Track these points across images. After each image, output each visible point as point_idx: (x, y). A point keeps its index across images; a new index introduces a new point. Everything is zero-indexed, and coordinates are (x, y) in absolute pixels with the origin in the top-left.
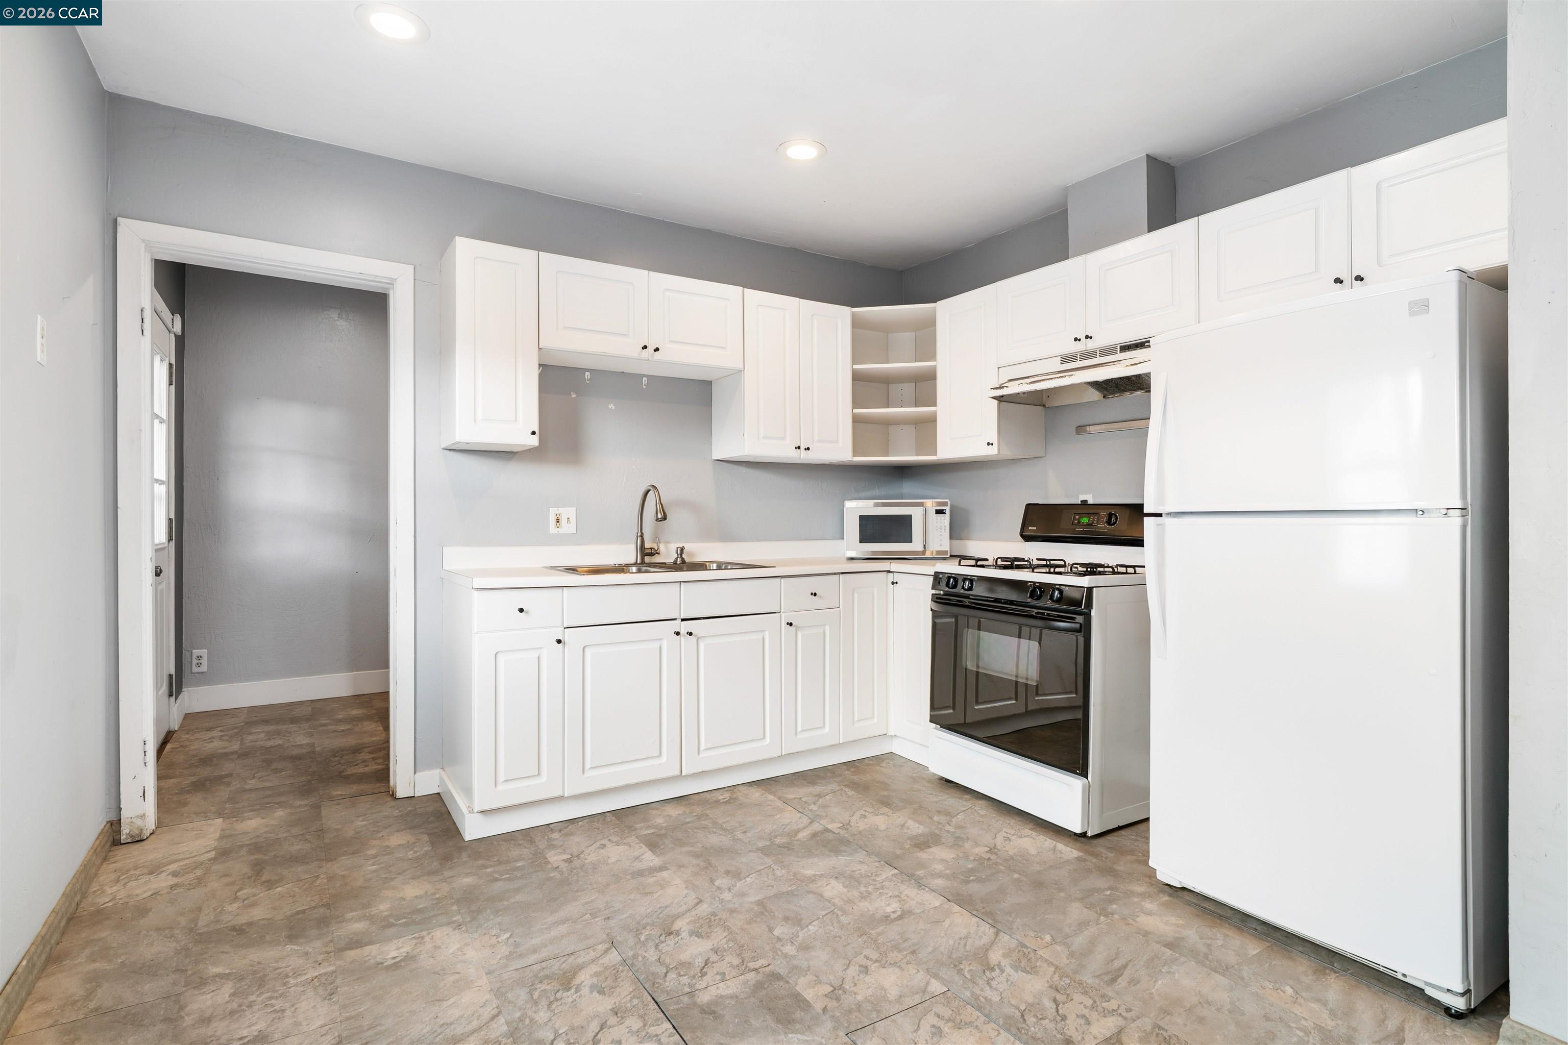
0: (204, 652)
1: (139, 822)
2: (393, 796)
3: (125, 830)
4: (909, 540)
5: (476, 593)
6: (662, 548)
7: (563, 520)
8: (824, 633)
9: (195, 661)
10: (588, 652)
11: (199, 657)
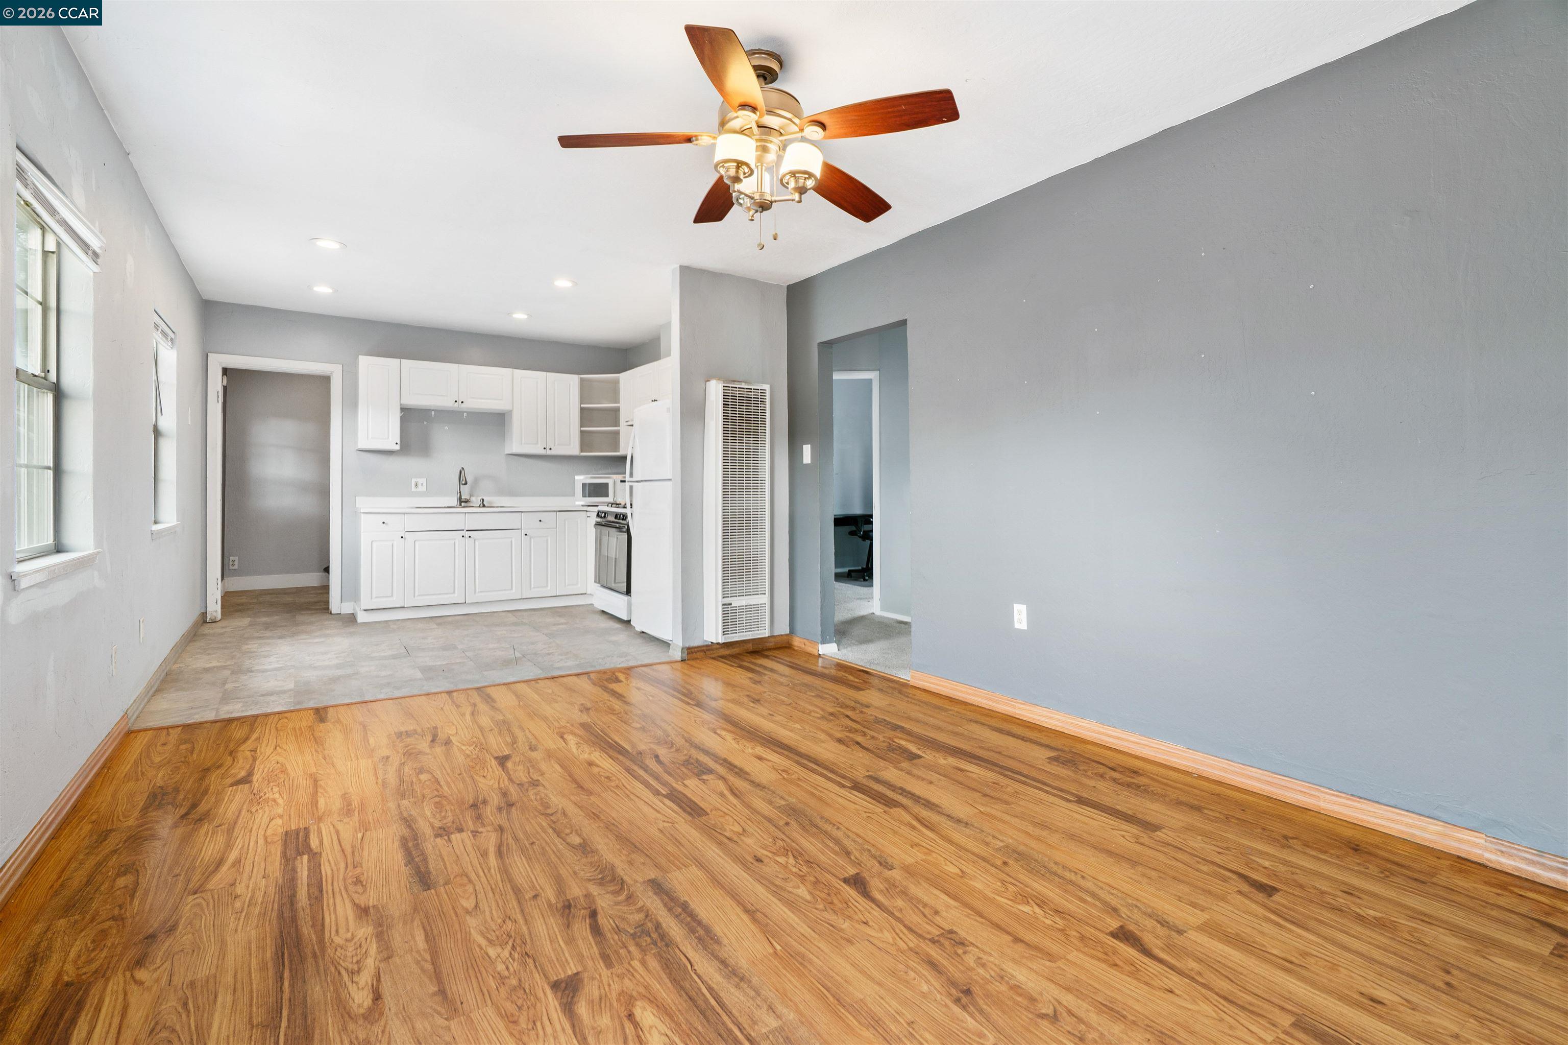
0: (236, 558)
1: (215, 614)
2: (331, 613)
3: (209, 617)
4: (607, 496)
5: (362, 515)
6: (473, 499)
7: (420, 485)
8: (547, 540)
9: (231, 563)
10: (417, 543)
11: (233, 561)
